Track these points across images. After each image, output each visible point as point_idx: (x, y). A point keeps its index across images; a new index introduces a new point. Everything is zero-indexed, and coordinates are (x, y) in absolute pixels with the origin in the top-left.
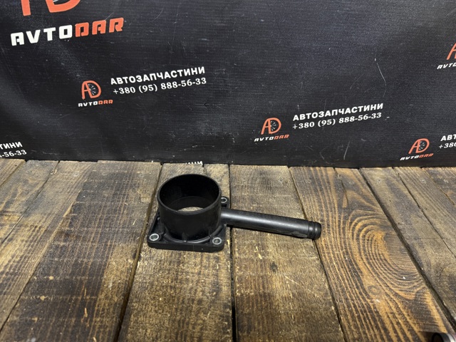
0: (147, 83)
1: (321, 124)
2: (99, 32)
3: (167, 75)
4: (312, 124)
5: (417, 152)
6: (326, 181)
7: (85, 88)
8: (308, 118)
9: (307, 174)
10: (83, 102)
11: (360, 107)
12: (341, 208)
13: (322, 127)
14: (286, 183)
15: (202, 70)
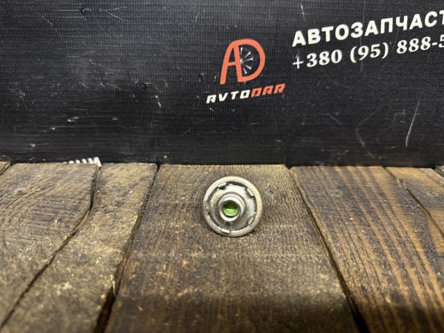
1: (357, 56)
4: (337, 56)
6: (375, 191)
8: (328, 39)
9: (329, 179)
12: (435, 254)
13: (359, 62)
14: (284, 196)
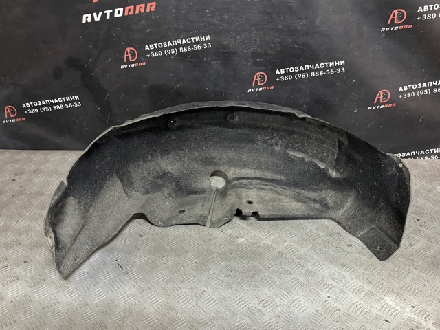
0: (170, 48)
2: (140, 12)
3: (184, 41)
5: (381, 102)
7: (127, 54)
10: (124, 64)
11: (327, 63)
15: (208, 38)
